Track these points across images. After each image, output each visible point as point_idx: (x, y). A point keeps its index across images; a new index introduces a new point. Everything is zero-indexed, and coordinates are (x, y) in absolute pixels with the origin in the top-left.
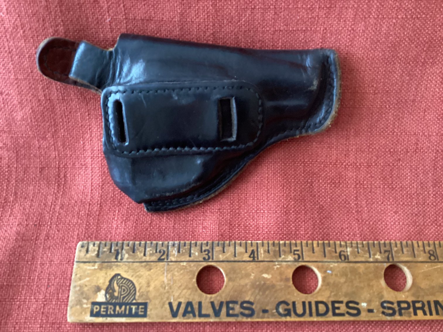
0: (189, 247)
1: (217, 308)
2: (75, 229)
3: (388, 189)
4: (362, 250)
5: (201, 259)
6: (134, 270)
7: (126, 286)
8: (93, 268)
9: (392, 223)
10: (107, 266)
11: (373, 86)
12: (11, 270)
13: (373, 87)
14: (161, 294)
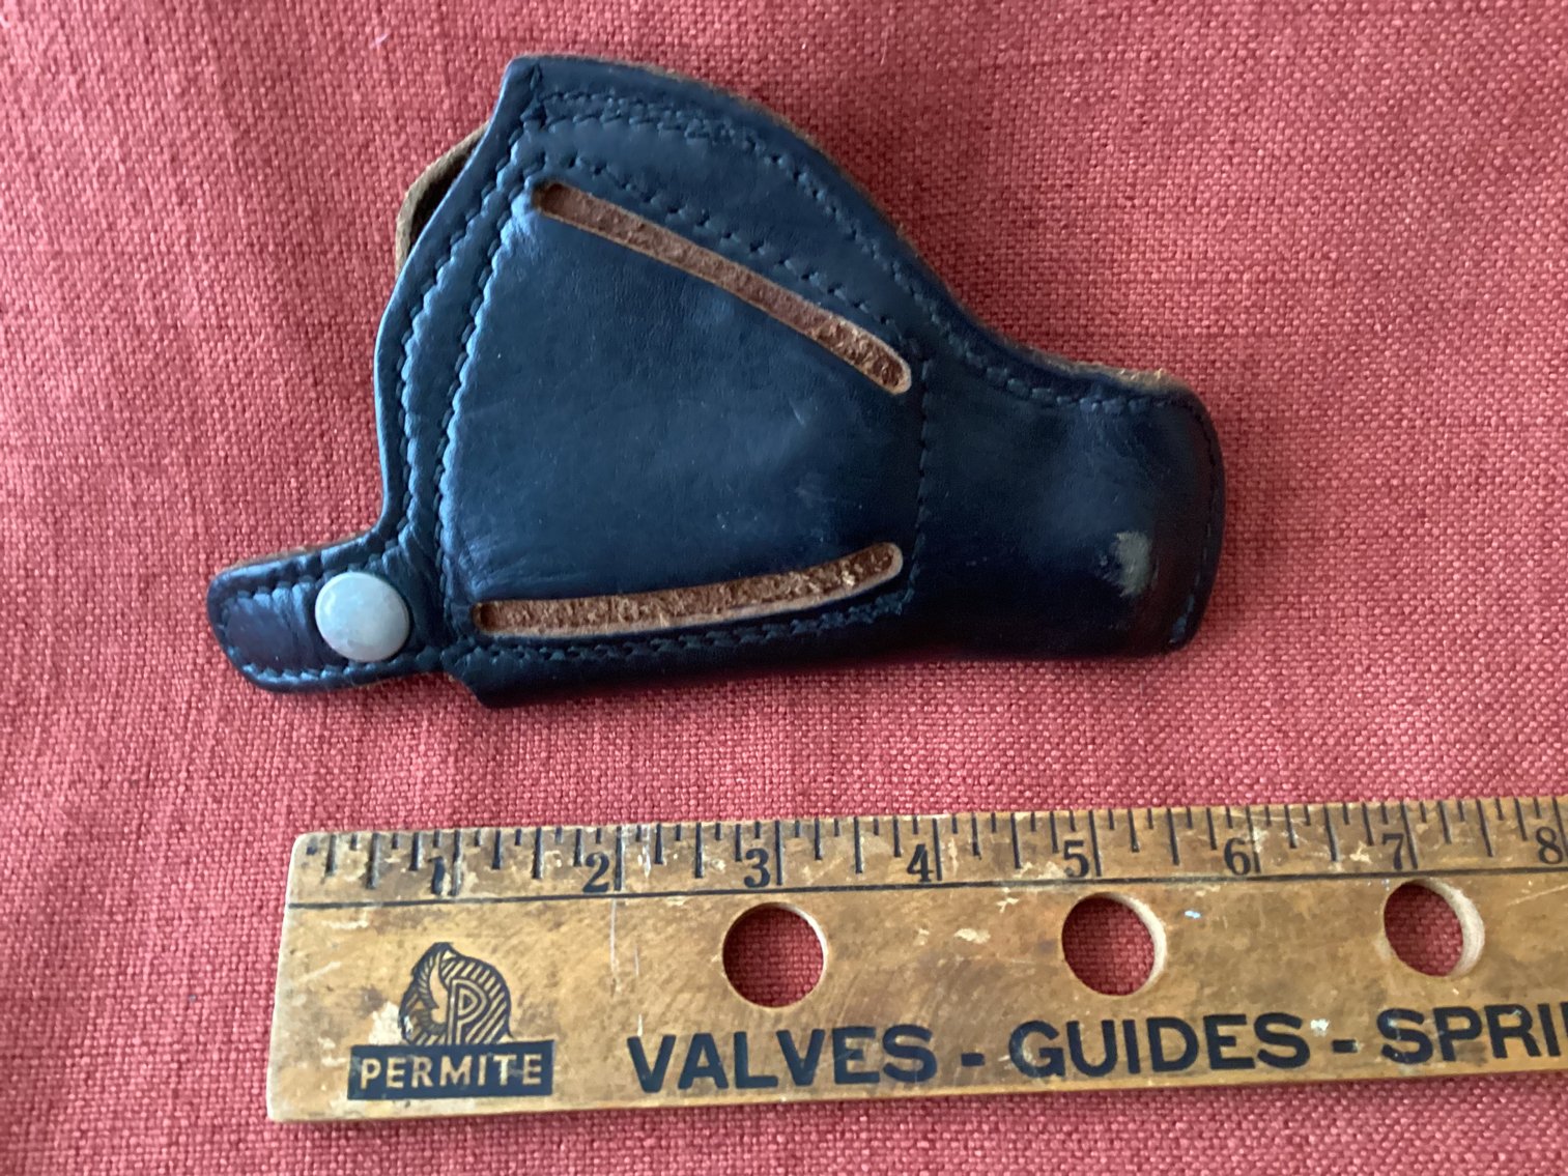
0: (693, 842)
1: (802, 1054)
2: (278, 792)
3: (1385, 618)
4: (1307, 836)
5: (739, 884)
6: (501, 929)
7: (474, 986)
8: (353, 925)
9: (1405, 739)
10: (404, 918)
11: (1326, 257)
12: (53, 944)
13: (1329, 259)
14: (600, 1010)
